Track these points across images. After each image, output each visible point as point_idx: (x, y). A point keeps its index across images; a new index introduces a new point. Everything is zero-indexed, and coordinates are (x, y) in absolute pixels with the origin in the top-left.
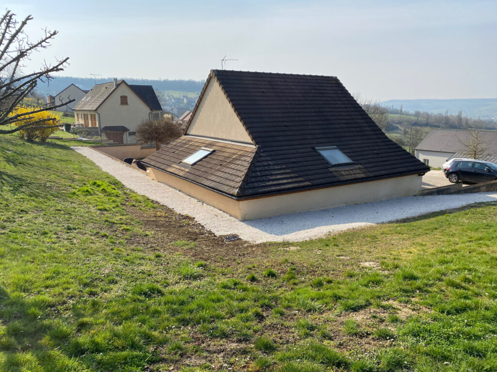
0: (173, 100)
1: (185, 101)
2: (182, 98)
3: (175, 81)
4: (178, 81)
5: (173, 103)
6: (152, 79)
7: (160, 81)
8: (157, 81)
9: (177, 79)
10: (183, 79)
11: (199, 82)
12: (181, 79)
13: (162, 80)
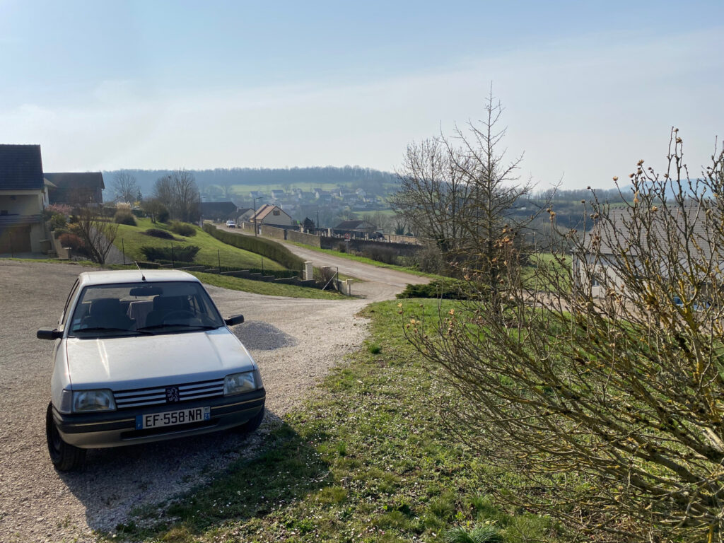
0: (300, 196)
1: (317, 196)
2: (314, 191)
3: (308, 169)
4: (312, 169)
5: (300, 199)
6: (276, 168)
7: (287, 170)
8: (283, 170)
9: (310, 167)
10: (320, 166)
11: (341, 169)
12: (316, 166)
13: (289, 168)
